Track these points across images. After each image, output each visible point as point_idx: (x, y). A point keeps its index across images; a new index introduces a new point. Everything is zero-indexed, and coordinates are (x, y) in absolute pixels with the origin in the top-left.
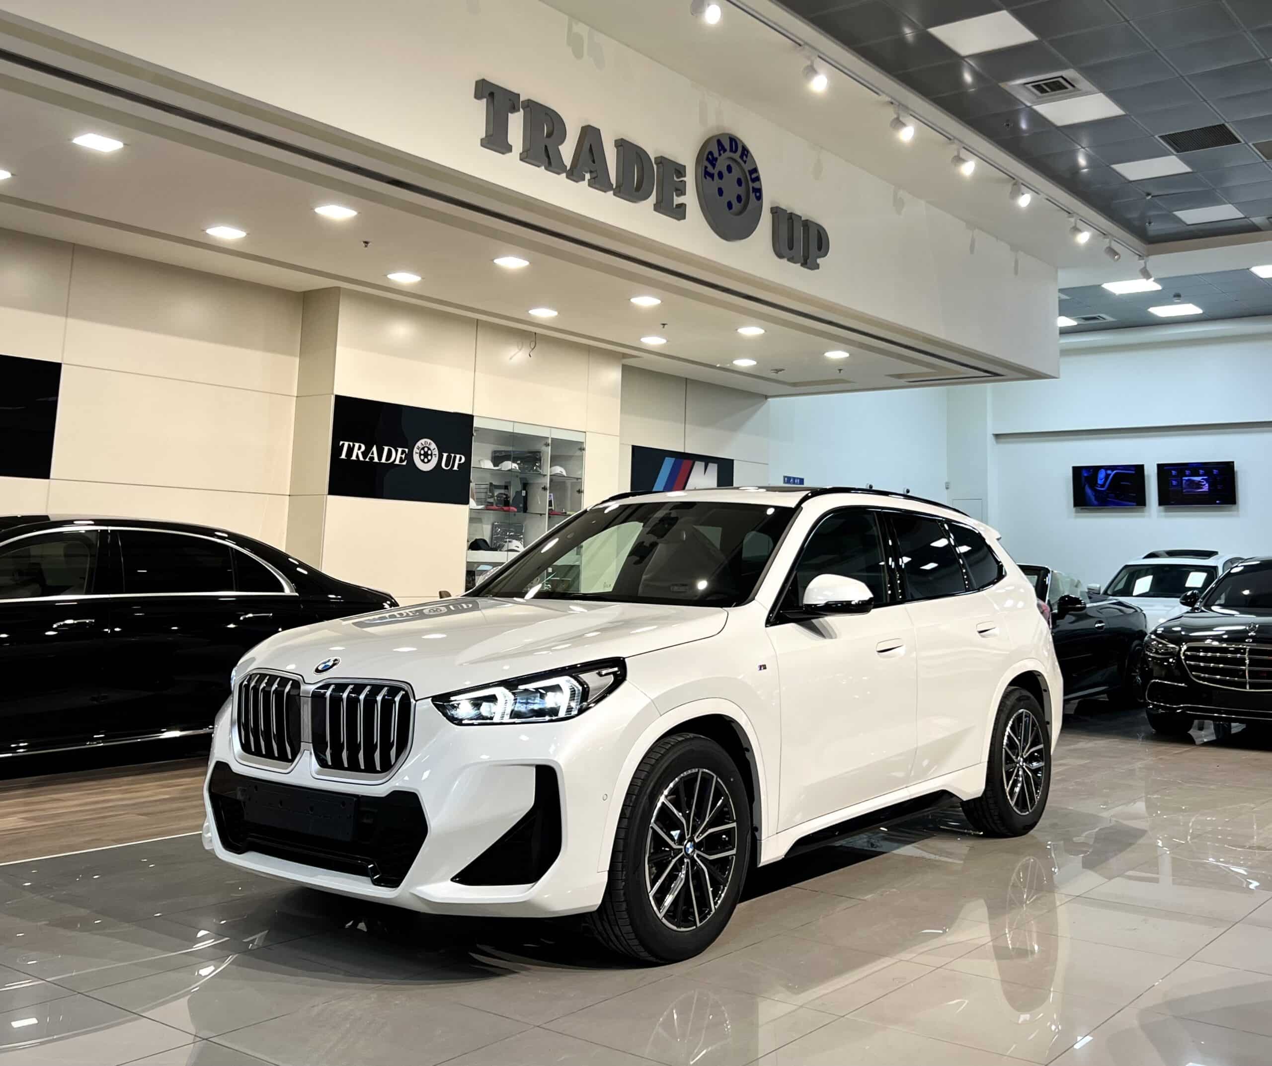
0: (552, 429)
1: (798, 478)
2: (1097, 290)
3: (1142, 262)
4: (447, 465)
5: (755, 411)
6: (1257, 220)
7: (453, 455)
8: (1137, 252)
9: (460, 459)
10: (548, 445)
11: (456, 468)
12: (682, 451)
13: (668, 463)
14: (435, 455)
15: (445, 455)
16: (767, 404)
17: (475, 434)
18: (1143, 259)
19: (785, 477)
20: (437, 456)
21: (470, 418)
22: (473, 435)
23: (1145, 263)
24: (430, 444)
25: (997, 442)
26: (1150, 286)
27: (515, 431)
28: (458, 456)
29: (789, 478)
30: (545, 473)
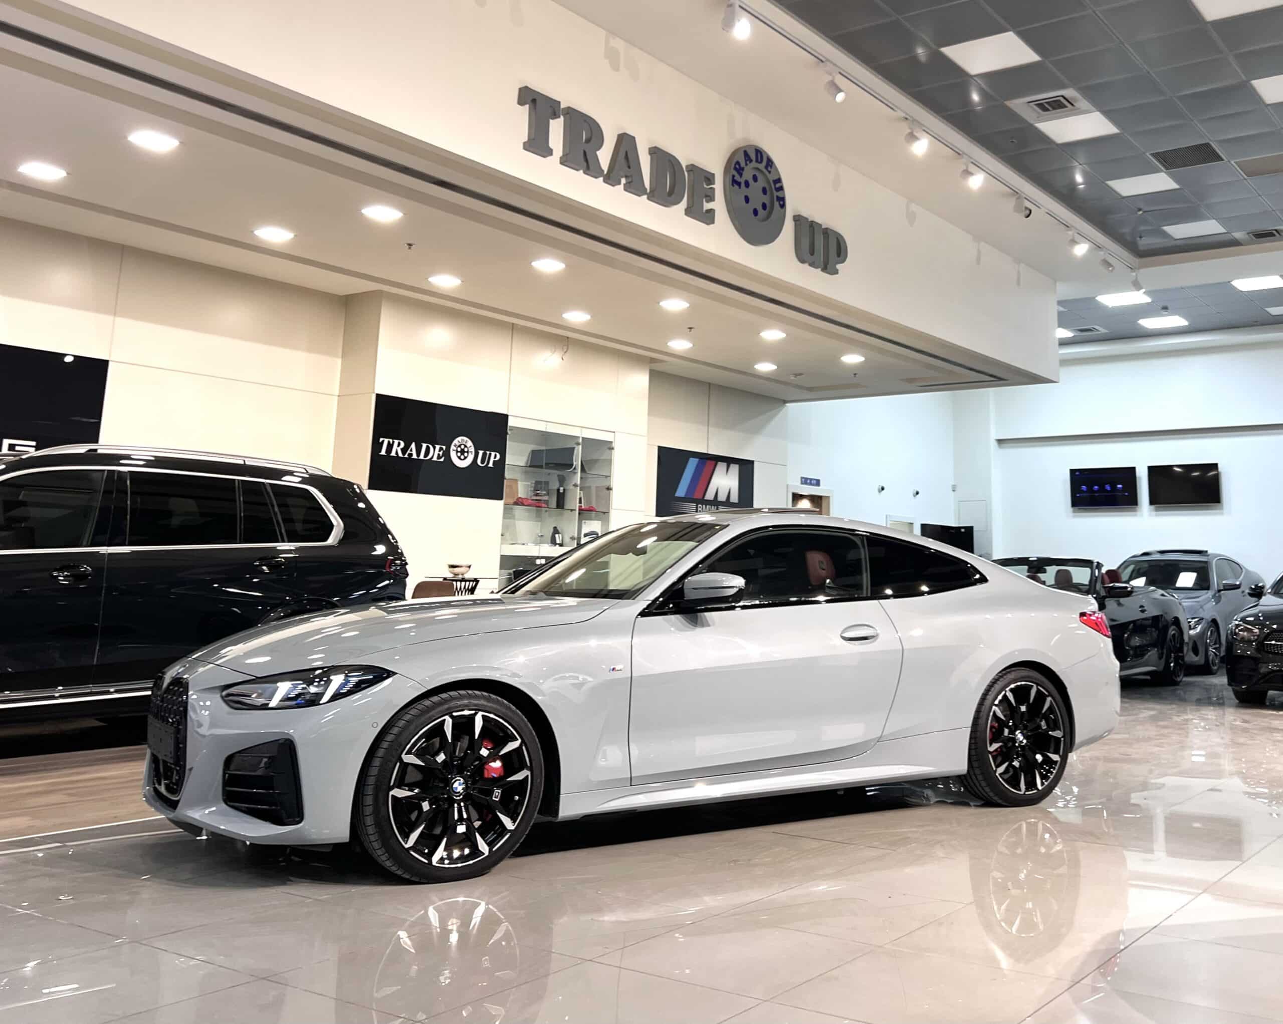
0: (583, 429)
1: (814, 479)
2: (1091, 302)
4: (482, 462)
5: (774, 416)
7: (488, 452)
8: (1129, 265)
9: (494, 456)
10: (579, 444)
11: (491, 465)
12: (706, 452)
13: (693, 463)
14: (471, 452)
15: (481, 452)
16: (786, 407)
17: (509, 432)
18: (1134, 272)
19: (802, 478)
20: (473, 453)
21: (505, 417)
22: (507, 433)
23: (1136, 275)
24: (466, 442)
25: (999, 448)
26: (1139, 298)
27: (548, 431)
29: (806, 479)
30: (576, 471)
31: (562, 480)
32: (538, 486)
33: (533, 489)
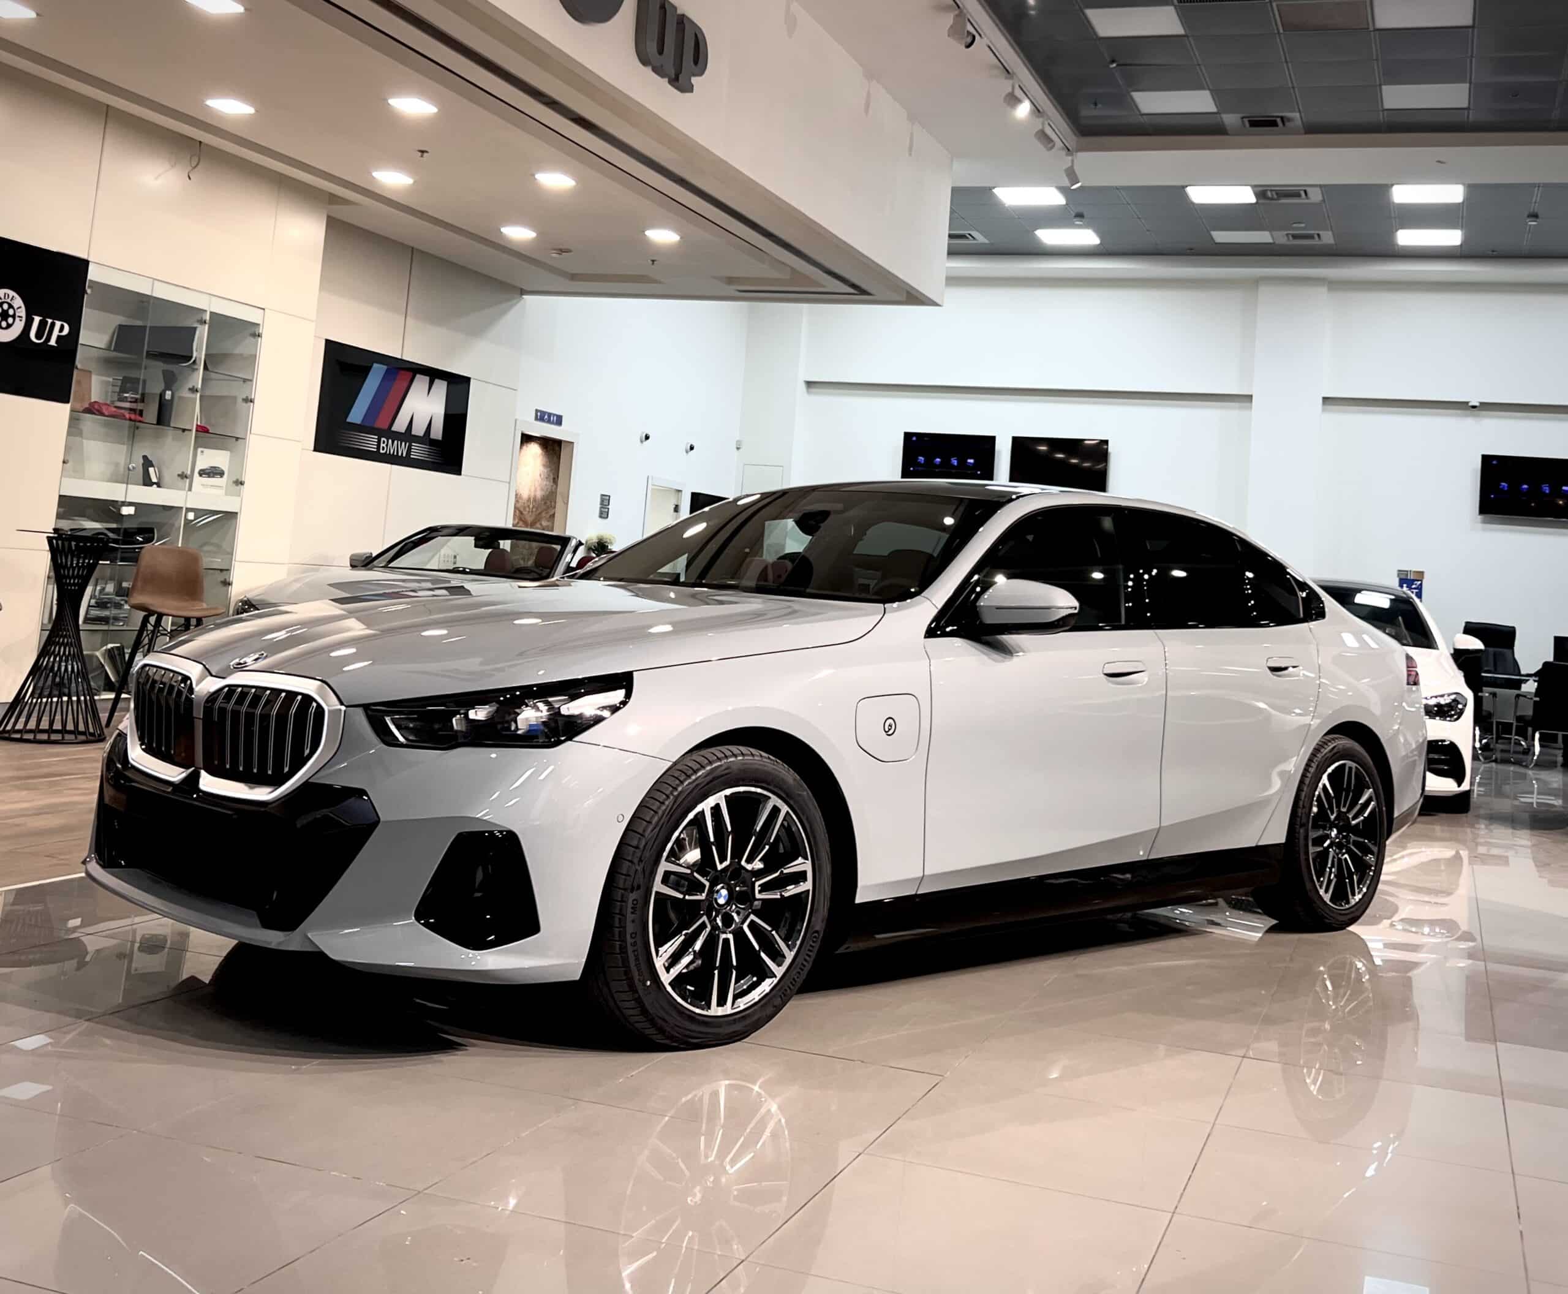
0: (214, 299)
1: (554, 415)
2: (984, 194)
3: (1070, 158)
4: (38, 336)
5: (504, 312)
6: (1230, 119)
7: (50, 321)
8: (1067, 144)
9: (60, 329)
10: (205, 322)
11: (53, 342)
12: (399, 357)
13: (378, 371)
14: (19, 317)
15: (37, 319)
16: (522, 302)
17: (89, 291)
18: (1072, 155)
19: (537, 411)
20: (24, 319)
21: (84, 264)
22: (84, 292)
23: (1073, 161)
24: (12, 299)
25: (808, 392)
26: (1050, 197)
27: (154, 295)
28: (58, 324)
29: (543, 413)
30: (196, 367)
31: (170, 381)
32: (128, 384)
33: (118, 389)
